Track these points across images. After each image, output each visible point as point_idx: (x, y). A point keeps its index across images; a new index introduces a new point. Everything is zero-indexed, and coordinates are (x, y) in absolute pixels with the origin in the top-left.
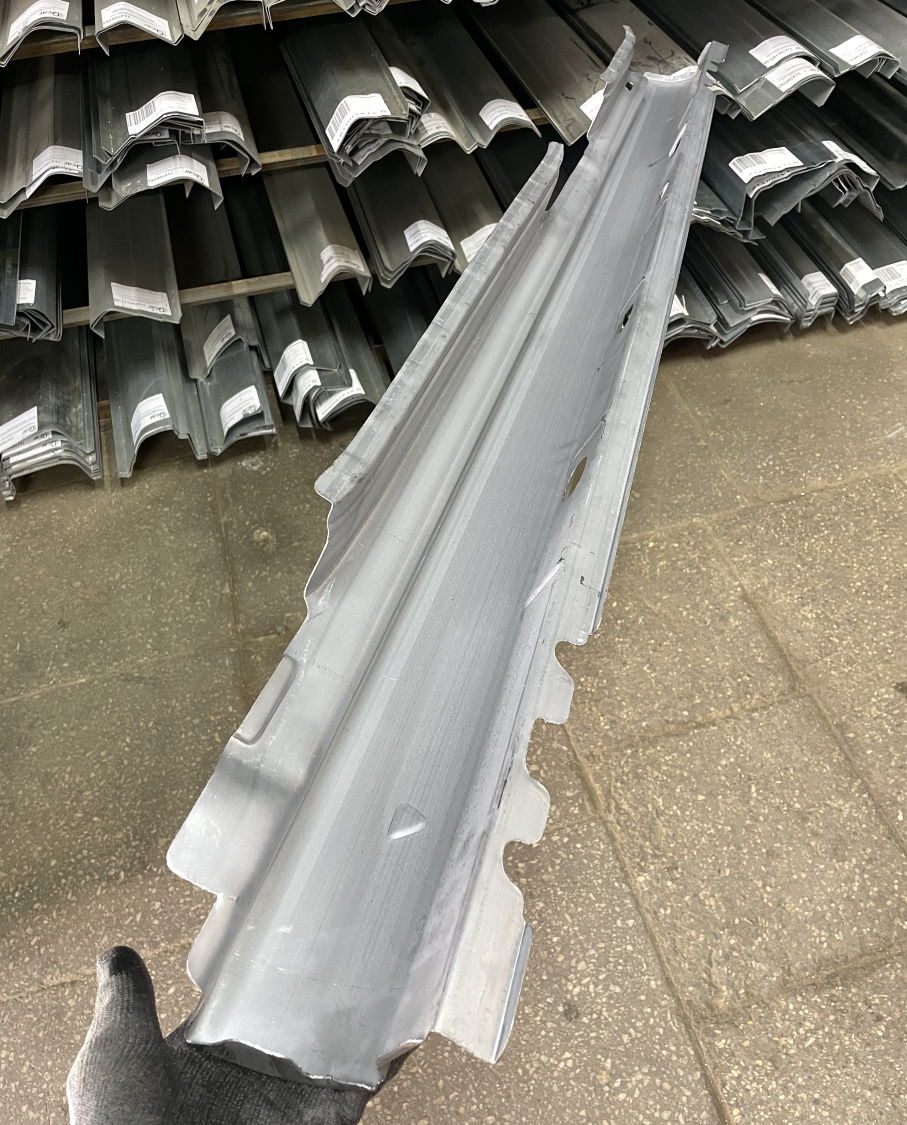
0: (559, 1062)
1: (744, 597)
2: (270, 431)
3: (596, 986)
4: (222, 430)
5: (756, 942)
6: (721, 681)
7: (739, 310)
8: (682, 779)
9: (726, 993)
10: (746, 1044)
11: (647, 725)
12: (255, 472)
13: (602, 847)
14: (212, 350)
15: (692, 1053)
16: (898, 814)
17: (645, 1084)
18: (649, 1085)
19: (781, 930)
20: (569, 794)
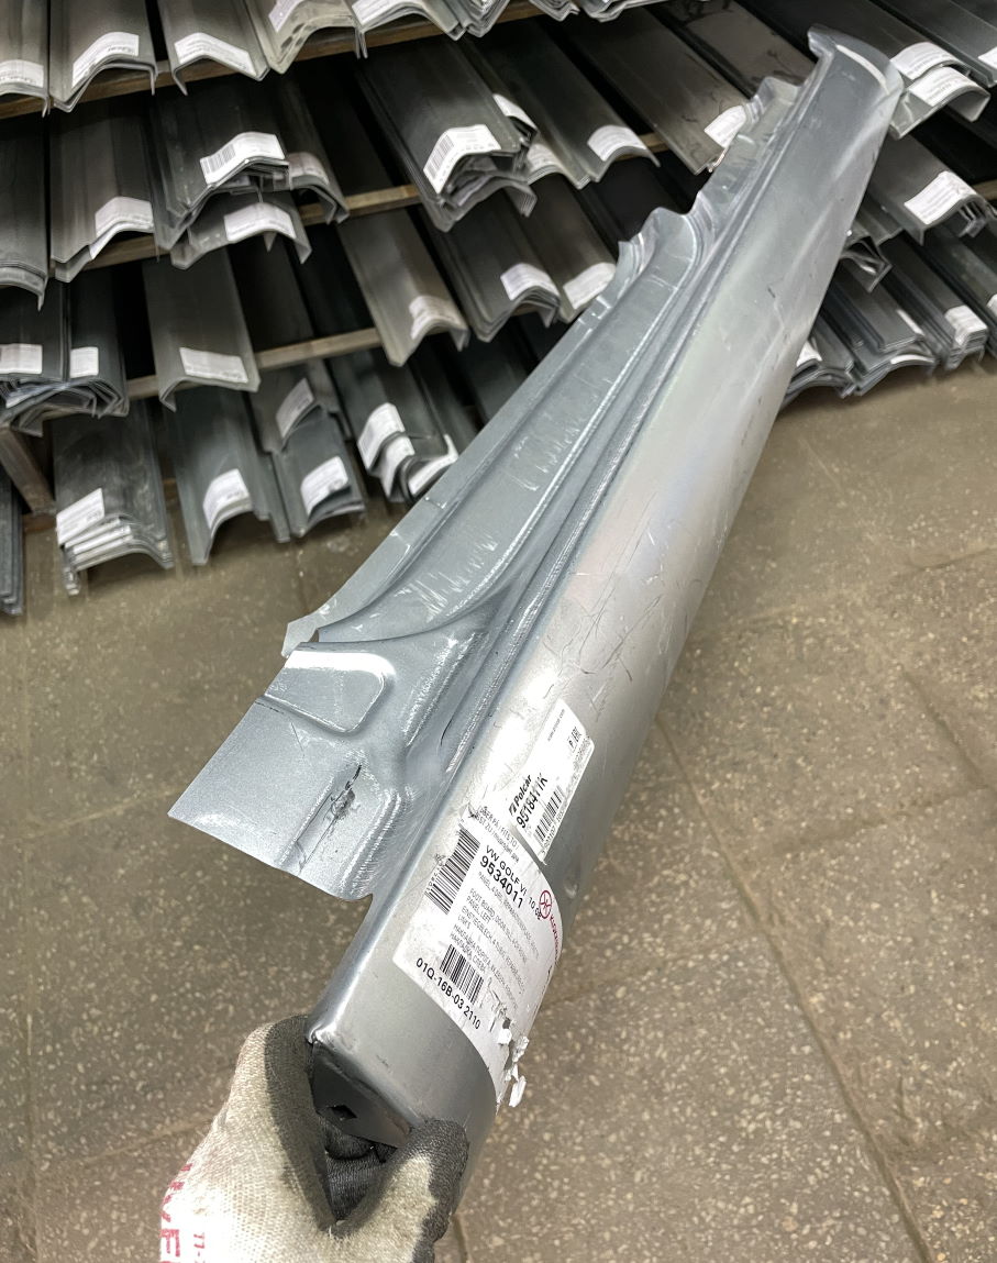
0: (739, 1207)
1: (906, 676)
2: (357, 508)
3: (773, 1120)
4: (303, 508)
5: (951, 1068)
7: (877, 352)
8: (851, 886)
9: (921, 1126)
10: (948, 1181)
11: (808, 827)
12: (344, 554)
13: (767, 964)
14: (288, 418)
15: (887, 1193)
17: (837, 1231)
18: (842, 1231)
20: (724, 905)
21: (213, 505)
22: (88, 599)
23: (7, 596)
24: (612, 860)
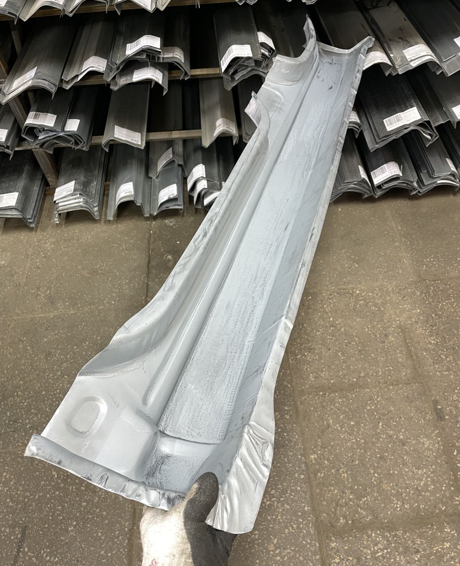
0: (252, 535)
1: (400, 326)
2: (180, 207)
3: (278, 503)
4: (157, 203)
5: (363, 500)
6: (376, 367)
8: (345, 412)
9: (342, 521)
10: (346, 548)
11: (333, 383)
12: (171, 227)
13: (297, 437)
14: (161, 163)
15: (318, 545)
16: (454, 452)
18: (292, 556)
19: (377, 497)
20: (286, 408)
21: (119, 195)
23: (29, 219)
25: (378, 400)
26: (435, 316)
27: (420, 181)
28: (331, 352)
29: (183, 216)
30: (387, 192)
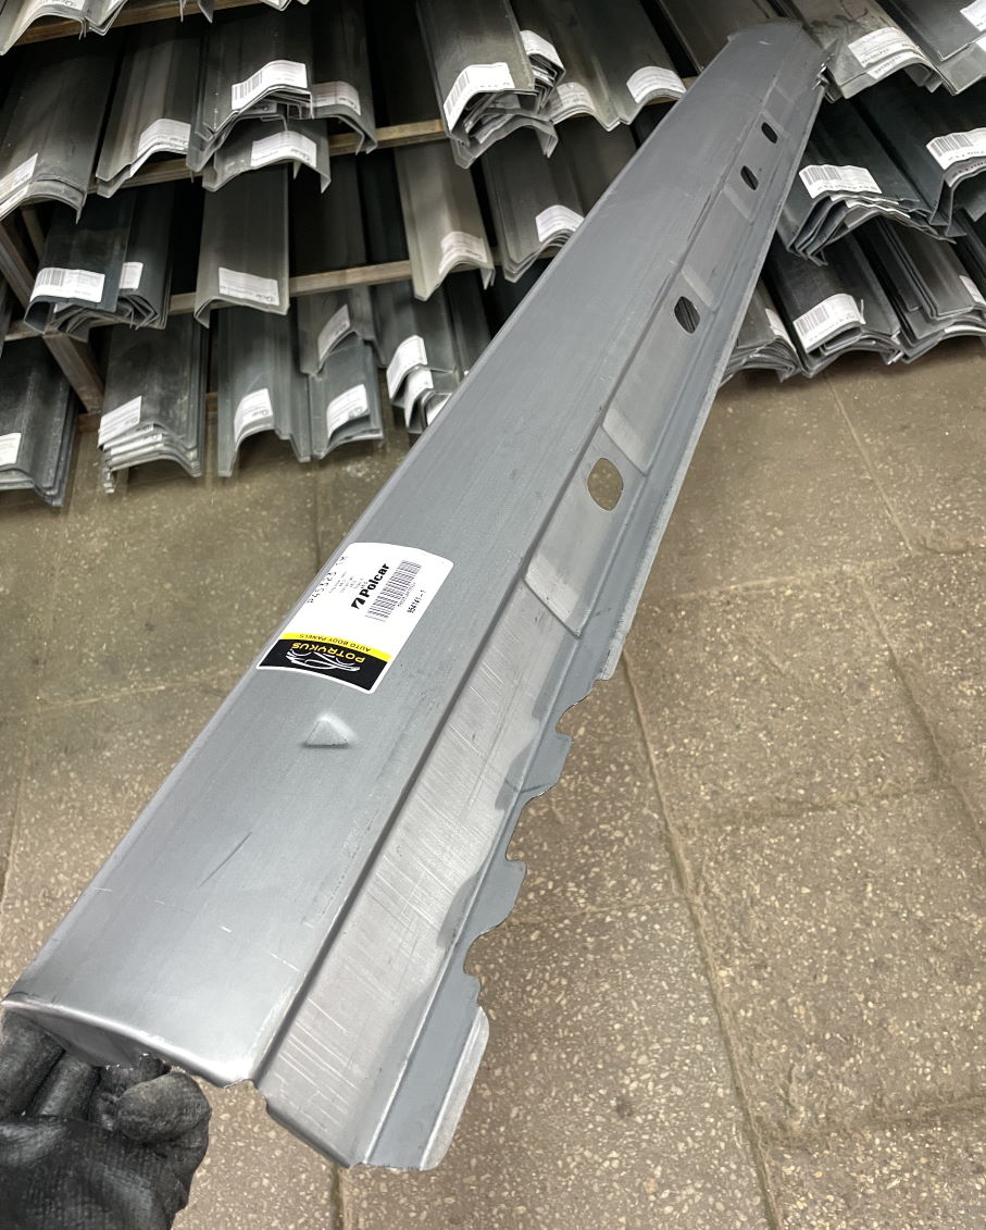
0: (603, 1161)
1: (891, 663)
2: (377, 435)
3: (656, 1083)
4: (326, 432)
5: (847, 1063)
6: (847, 760)
8: (786, 867)
9: (803, 1115)
10: (818, 1175)
11: (753, 800)
12: (361, 480)
13: (683, 931)
14: (326, 342)
15: (755, 1175)
17: (696, 1201)
18: (700, 1202)
19: (879, 1053)
20: (654, 868)
21: (241, 422)
22: (125, 499)
23: (50, 489)
24: (554, 808)
25: (859, 833)
26: (968, 632)
27: (907, 333)
28: (741, 732)
29: (384, 453)
30: (832, 364)
